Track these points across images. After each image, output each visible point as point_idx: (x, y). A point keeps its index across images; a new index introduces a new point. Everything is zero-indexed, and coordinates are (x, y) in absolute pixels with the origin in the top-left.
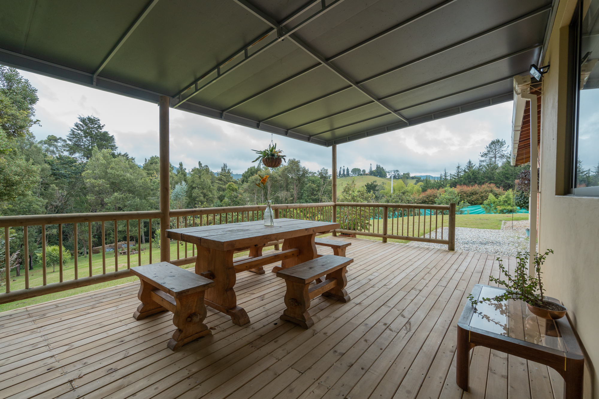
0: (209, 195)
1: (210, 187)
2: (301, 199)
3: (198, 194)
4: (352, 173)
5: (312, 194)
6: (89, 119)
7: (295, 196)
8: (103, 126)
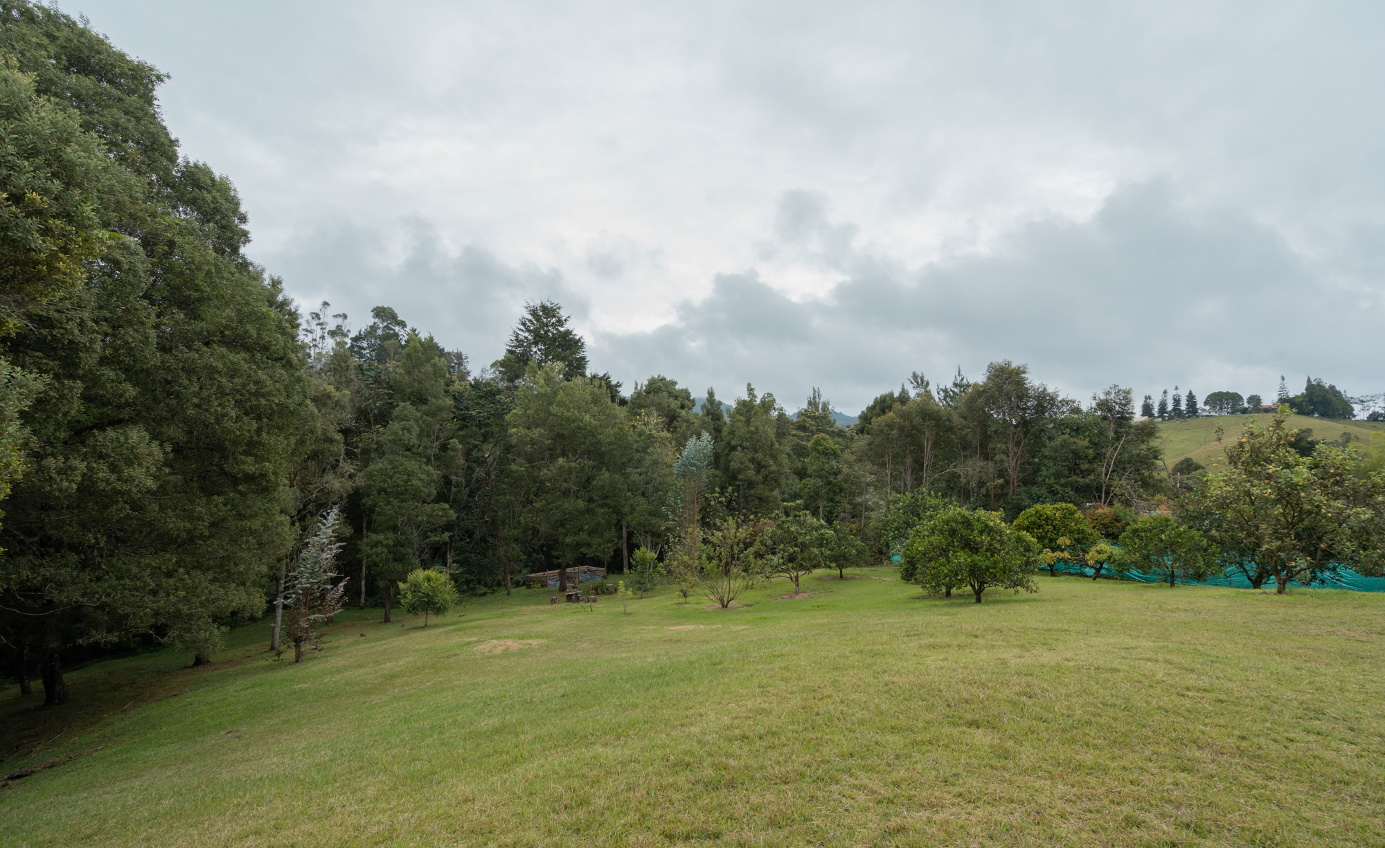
0: (770, 466)
1: (772, 445)
2: (1034, 483)
3: (742, 463)
4: (1207, 408)
5: (1074, 469)
6: (544, 308)
7: (1013, 474)
8: (566, 320)
